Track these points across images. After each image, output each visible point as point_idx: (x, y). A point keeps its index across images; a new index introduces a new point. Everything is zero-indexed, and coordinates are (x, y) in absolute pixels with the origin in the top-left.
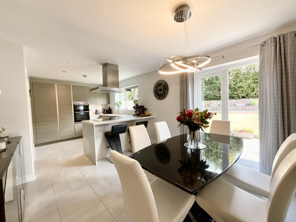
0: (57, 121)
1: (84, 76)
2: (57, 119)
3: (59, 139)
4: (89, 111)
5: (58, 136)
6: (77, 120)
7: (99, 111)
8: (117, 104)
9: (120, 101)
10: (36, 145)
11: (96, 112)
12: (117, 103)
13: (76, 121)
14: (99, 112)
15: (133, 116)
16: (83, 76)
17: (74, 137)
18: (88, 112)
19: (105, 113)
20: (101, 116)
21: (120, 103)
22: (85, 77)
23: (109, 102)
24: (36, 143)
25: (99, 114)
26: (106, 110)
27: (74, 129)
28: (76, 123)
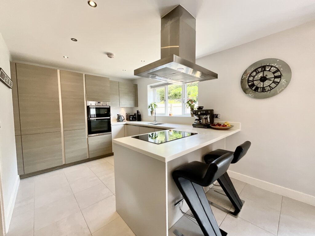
0: (61, 133)
1: (109, 55)
2: (61, 130)
3: (64, 163)
4: (111, 117)
5: (62, 159)
6: (93, 130)
7: (122, 117)
8: (151, 107)
9: (155, 103)
10: (22, 177)
11: (119, 119)
12: (151, 105)
13: (90, 132)
14: (123, 119)
15: (192, 126)
16: (107, 56)
17: (88, 158)
18: (109, 118)
19: (131, 119)
20: (126, 124)
21: (155, 105)
22: (111, 57)
23: (136, 104)
24: (22, 173)
25: (122, 121)
26: (131, 116)
27: (87, 145)
28: (90, 135)
